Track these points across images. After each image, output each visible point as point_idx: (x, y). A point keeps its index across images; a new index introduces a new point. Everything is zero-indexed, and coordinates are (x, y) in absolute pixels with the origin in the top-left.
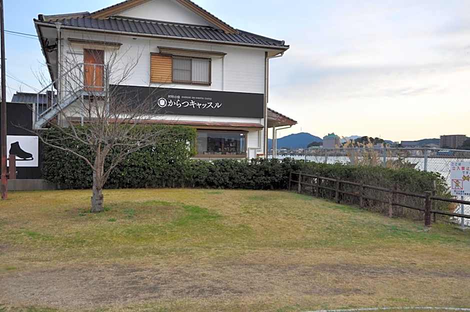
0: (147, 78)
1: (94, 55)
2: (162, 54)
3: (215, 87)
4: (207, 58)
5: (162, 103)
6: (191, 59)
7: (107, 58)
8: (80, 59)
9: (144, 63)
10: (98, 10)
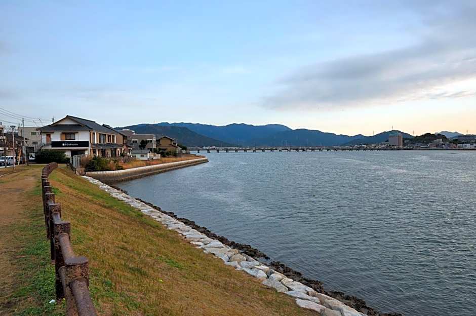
0: (60, 139)
1: (49, 135)
2: (63, 133)
3: (76, 140)
4: (74, 134)
5: (63, 145)
6: (70, 134)
7: (51, 135)
8: (46, 136)
9: (59, 136)
10: (48, 125)
